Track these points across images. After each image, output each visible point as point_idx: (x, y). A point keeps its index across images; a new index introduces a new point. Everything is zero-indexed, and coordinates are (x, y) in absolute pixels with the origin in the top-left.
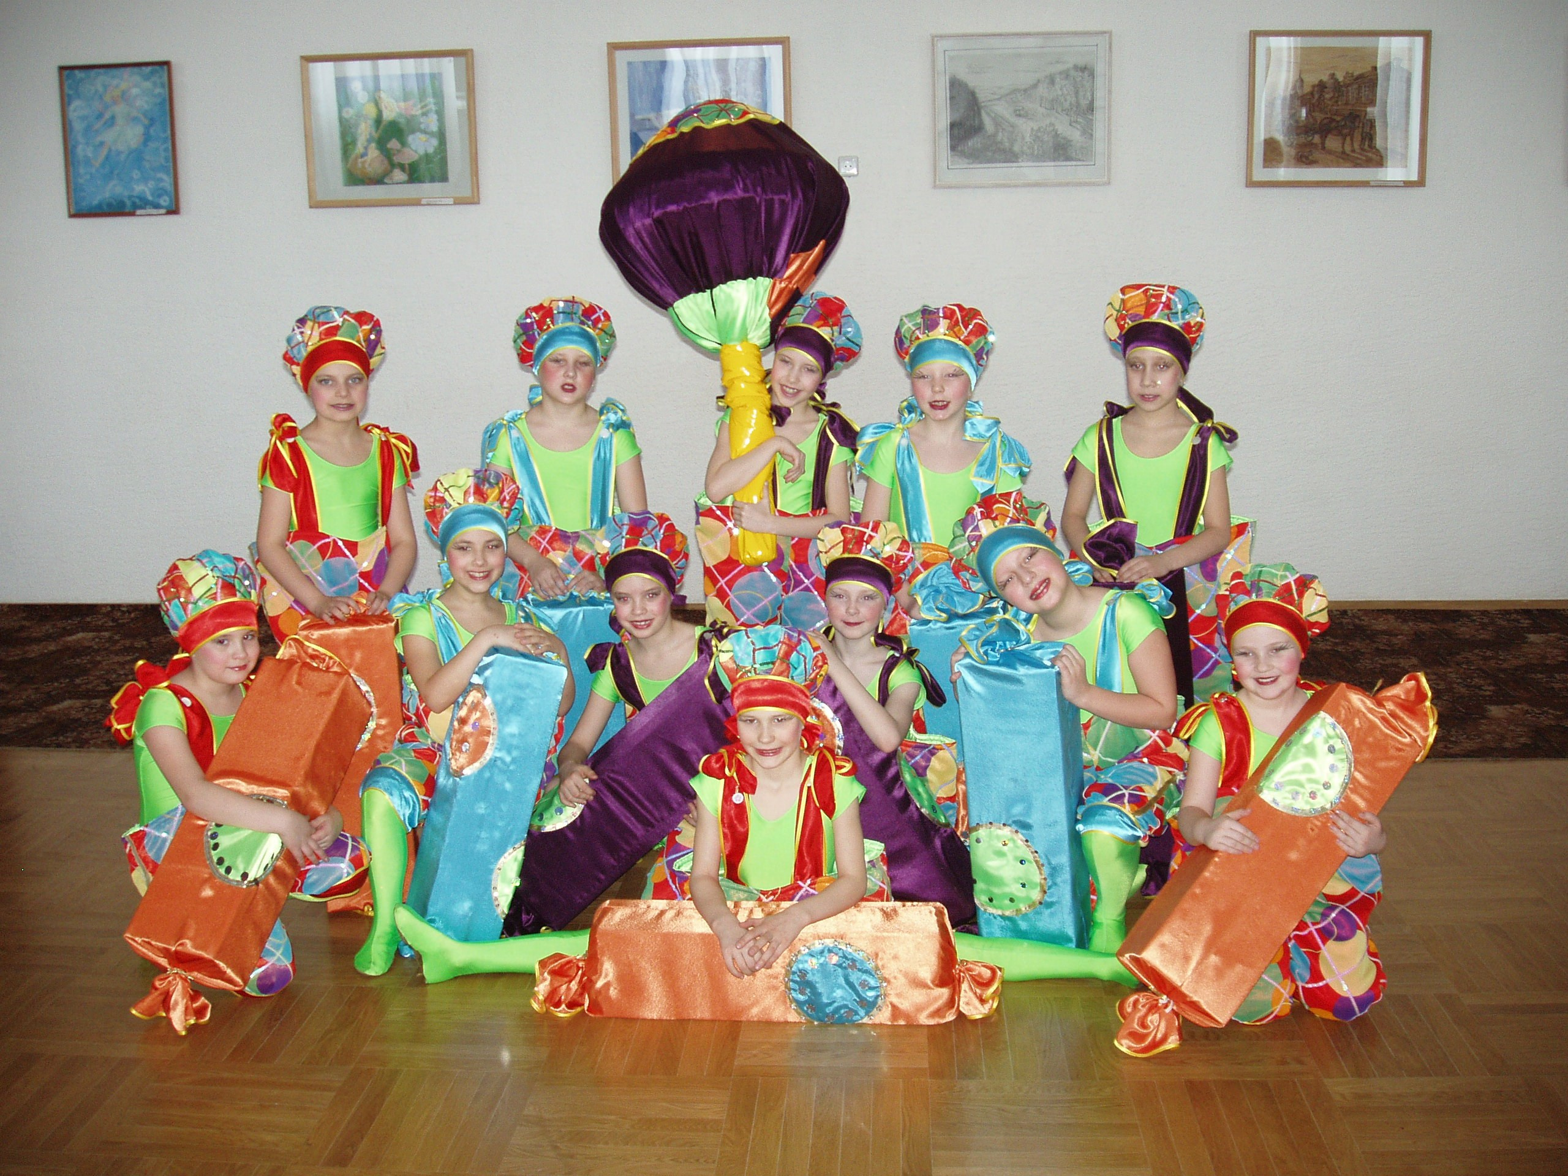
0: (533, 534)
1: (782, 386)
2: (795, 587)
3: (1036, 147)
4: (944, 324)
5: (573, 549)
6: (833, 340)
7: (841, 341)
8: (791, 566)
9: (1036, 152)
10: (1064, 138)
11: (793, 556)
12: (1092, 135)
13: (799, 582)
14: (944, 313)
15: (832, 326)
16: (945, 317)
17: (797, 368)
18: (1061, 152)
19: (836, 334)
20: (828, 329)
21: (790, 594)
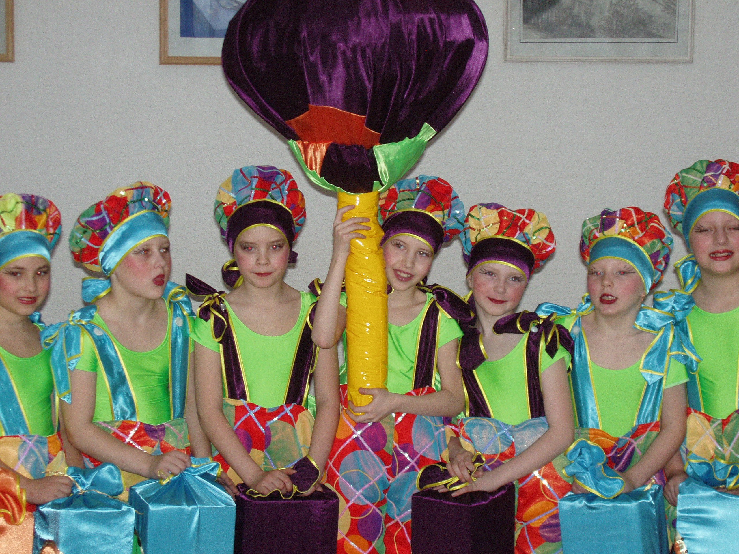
0: (115, 429)
1: (396, 271)
2: (401, 468)
3: (615, 23)
4: (619, 225)
5: (161, 444)
6: (443, 223)
7: (452, 224)
8: (395, 448)
9: (614, 28)
10: (645, 13)
11: (396, 436)
12: (674, 11)
13: (404, 463)
14: (621, 214)
15: (443, 210)
16: (621, 218)
17: (412, 253)
18: (642, 28)
19: (446, 217)
20: (440, 213)
21: (398, 476)
